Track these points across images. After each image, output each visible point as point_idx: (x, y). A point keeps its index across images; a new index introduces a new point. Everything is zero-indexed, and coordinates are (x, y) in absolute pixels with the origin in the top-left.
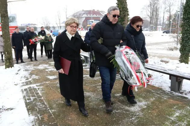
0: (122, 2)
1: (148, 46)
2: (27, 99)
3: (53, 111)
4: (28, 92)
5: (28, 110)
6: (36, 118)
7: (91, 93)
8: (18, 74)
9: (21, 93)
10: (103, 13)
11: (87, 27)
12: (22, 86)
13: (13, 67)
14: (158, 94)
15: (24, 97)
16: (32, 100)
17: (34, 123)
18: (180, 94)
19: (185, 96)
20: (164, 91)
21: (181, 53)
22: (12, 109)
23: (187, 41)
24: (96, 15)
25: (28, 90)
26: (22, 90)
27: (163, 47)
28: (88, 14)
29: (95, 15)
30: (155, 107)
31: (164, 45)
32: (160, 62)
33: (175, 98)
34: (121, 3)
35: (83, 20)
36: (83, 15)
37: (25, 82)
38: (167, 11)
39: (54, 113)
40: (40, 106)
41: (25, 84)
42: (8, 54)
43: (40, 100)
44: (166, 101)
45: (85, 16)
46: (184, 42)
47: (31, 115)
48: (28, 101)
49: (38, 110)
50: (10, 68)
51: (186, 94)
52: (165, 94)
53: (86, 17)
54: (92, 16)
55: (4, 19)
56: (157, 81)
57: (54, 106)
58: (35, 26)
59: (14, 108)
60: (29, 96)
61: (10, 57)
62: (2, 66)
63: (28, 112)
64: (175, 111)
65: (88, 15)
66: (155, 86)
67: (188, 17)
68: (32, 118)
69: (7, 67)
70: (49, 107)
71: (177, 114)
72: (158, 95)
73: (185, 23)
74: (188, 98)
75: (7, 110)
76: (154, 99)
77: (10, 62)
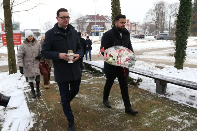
0: (117, 12)
1: (150, 51)
2: (29, 100)
3: (51, 109)
4: (30, 94)
5: (30, 109)
6: (36, 114)
7: (85, 95)
8: (20, 79)
9: (24, 95)
10: (108, 17)
11: (91, 33)
12: (25, 90)
13: (16, 73)
14: (144, 95)
15: (26, 99)
16: (33, 101)
17: (34, 118)
18: (163, 96)
19: (167, 97)
20: (150, 93)
21: (176, 59)
22: (16, 108)
23: (181, 47)
24: (101, 20)
25: (30, 92)
26: (25, 93)
27: (164, 53)
29: (99, 20)
30: (138, 106)
31: (165, 50)
32: (155, 68)
33: (158, 99)
34: (115, 13)
35: (87, 26)
36: (87, 20)
37: (28, 87)
38: (173, 15)
39: (51, 111)
40: (40, 106)
41: (27, 88)
42: (11, 60)
43: (40, 101)
44: (149, 101)
45: (89, 21)
46: (178, 48)
47: (32, 112)
48: (29, 102)
49: (38, 109)
50: (14, 74)
51: (169, 96)
52: (150, 96)
53: (90, 23)
54: (96, 21)
55: (9, 28)
56: (147, 85)
57: (52, 105)
58: (38, 31)
59: (17, 107)
60: (31, 98)
61: (14, 63)
62: (6, 72)
63: (30, 110)
64: (154, 109)
65: (93, 20)
66: (144, 89)
67: (181, 25)
68: (33, 114)
69: (11, 72)
70: (47, 106)
71: (155, 111)
72: (144, 97)
73: (179, 30)
74: (169, 99)
75: (11, 109)
76: (139, 100)
77: (13, 68)
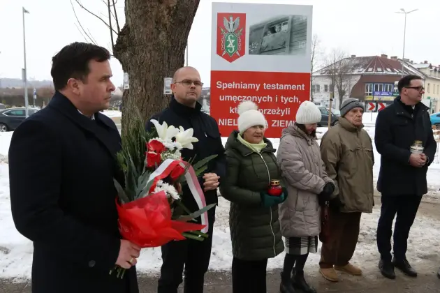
24: (393, 71)
28: (371, 67)
29: (389, 70)
36: (353, 69)
45: (359, 71)
53: (362, 75)
54: (380, 72)
65: (370, 69)
